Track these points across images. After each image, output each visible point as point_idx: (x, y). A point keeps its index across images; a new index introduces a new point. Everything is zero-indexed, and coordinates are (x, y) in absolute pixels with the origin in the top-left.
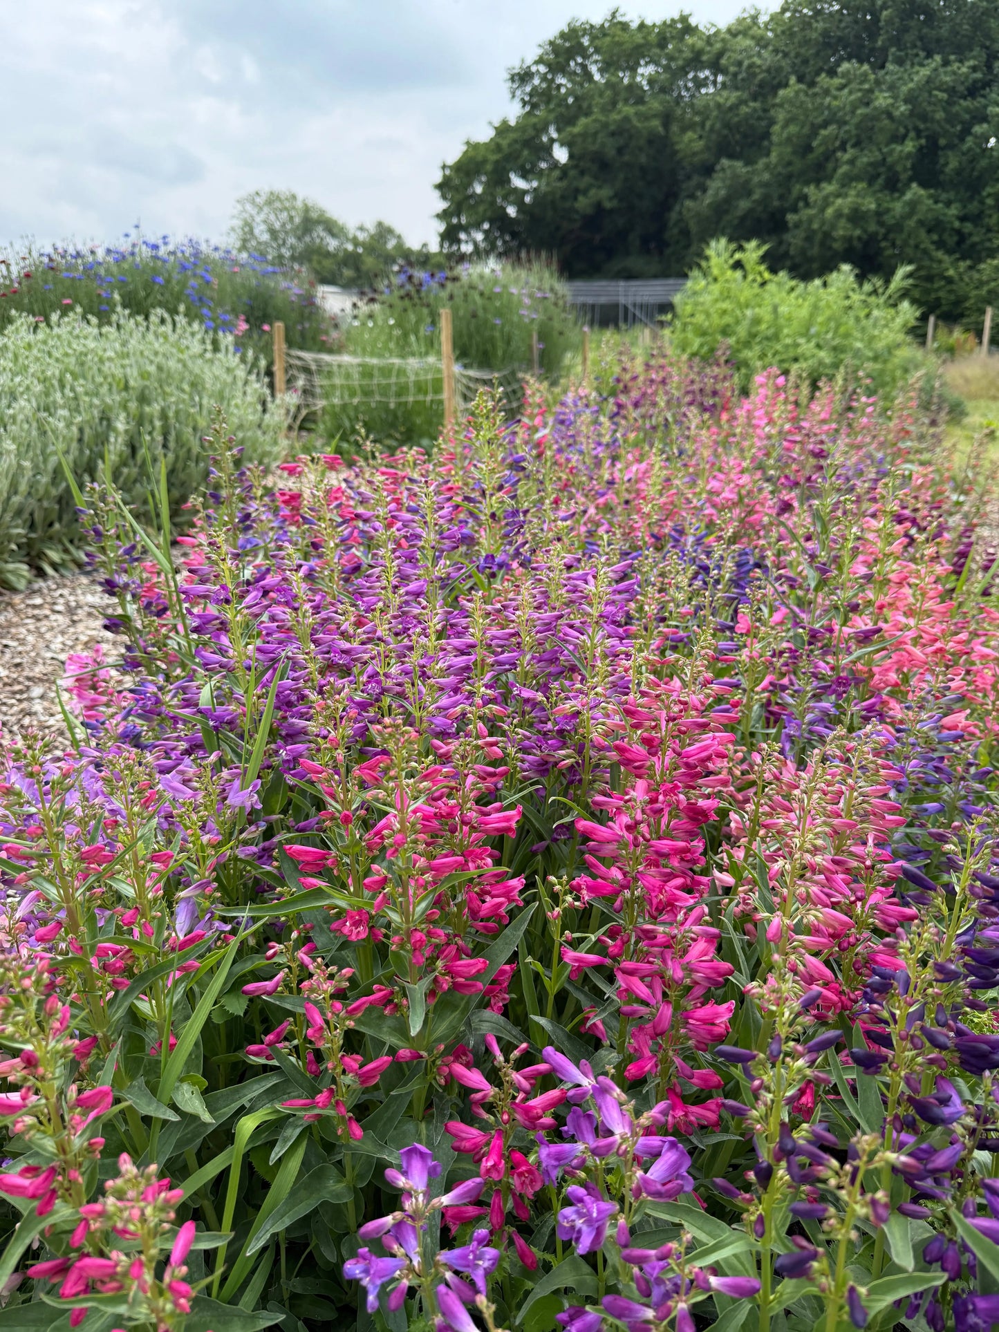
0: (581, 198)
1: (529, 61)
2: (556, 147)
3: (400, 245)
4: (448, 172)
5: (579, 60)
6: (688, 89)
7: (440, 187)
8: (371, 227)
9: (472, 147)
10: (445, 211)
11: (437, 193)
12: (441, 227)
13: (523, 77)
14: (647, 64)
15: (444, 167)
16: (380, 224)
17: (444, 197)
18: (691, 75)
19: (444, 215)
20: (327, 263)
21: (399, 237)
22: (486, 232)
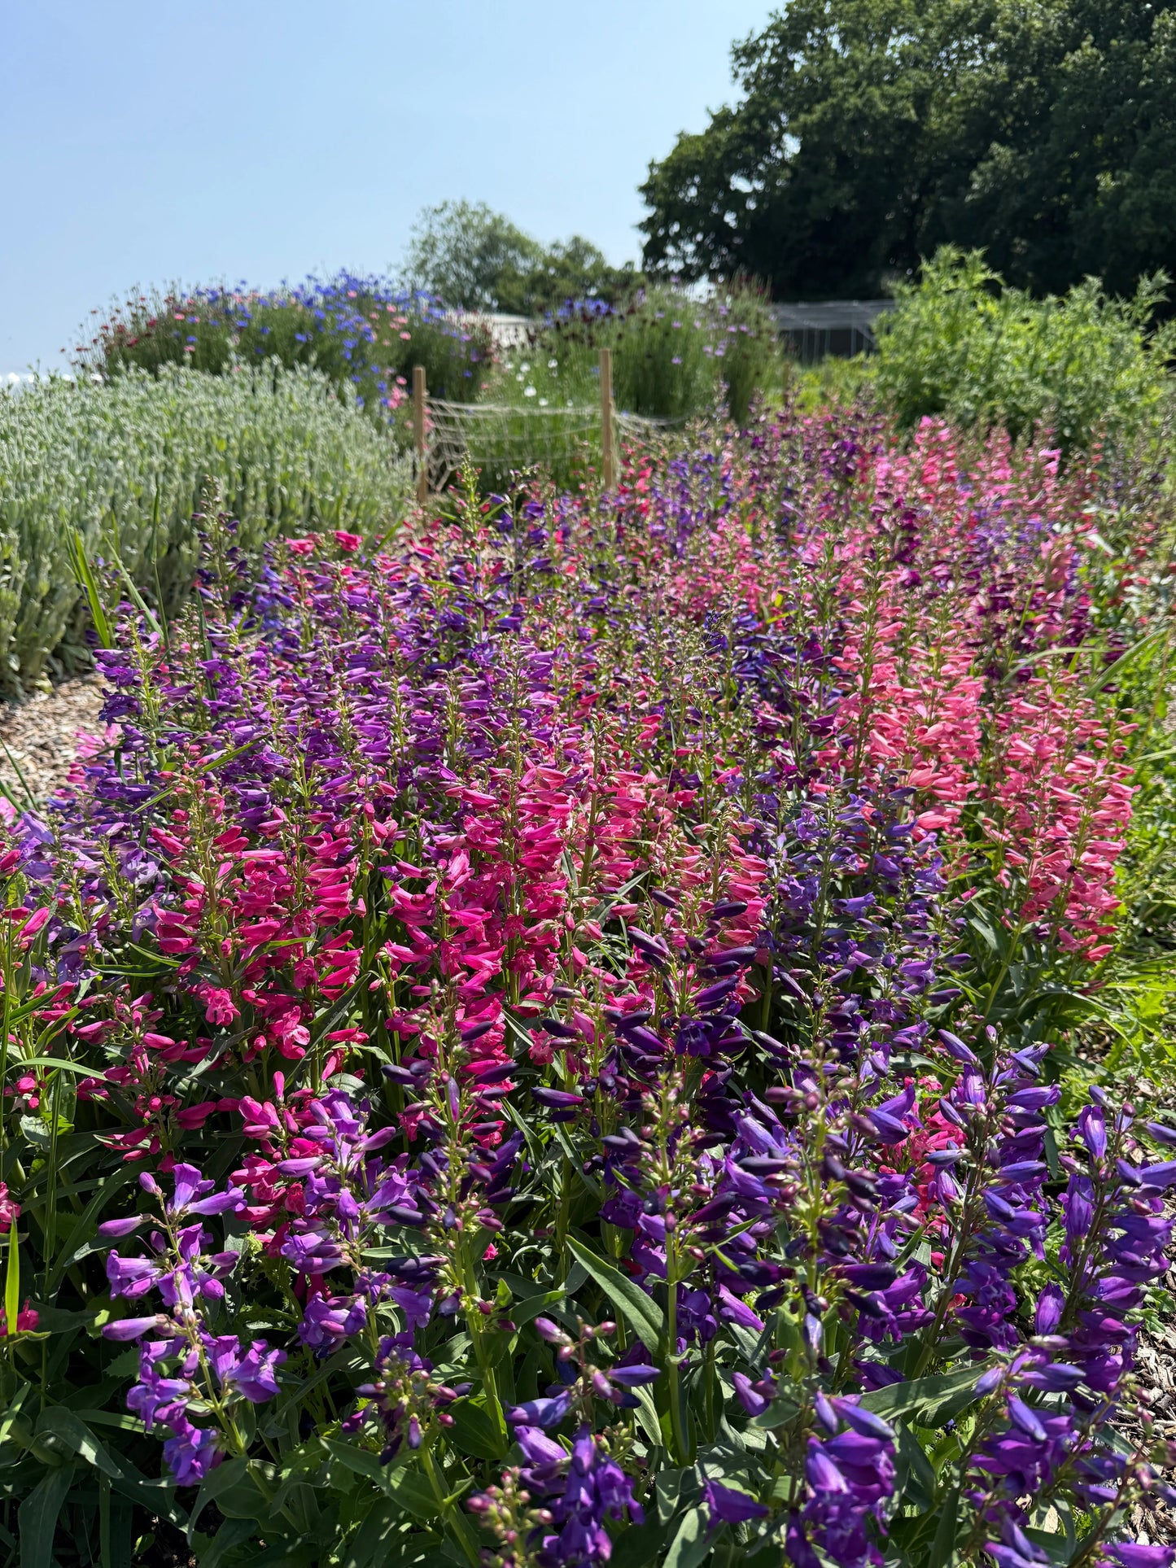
0: (814, 199)
1: (757, 34)
2: (787, 138)
3: (599, 265)
4: (656, 172)
5: (817, 31)
6: (949, 62)
7: (644, 189)
8: (565, 242)
9: (685, 140)
10: (650, 220)
11: (642, 197)
12: (646, 238)
13: (748, 52)
14: (900, 33)
15: (652, 166)
16: (576, 240)
17: (650, 202)
18: (955, 45)
19: (648, 225)
20: (516, 289)
21: (599, 255)
22: (699, 245)
